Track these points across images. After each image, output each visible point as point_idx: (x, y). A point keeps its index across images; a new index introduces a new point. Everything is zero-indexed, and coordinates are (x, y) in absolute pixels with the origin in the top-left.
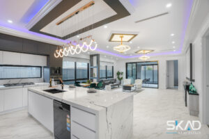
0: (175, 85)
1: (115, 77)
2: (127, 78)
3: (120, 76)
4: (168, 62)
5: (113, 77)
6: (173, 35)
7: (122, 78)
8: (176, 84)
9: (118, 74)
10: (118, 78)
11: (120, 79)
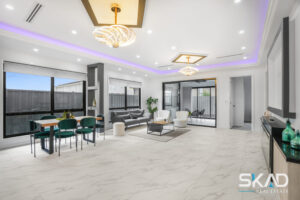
0: (246, 122)
1: (144, 106)
2: (164, 108)
3: (153, 106)
4: (234, 80)
5: (139, 107)
6: (242, 32)
7: (156, 109)
8: (248, 119)
9: (150, 101)
10: (150, 109)
11: (153, 112)
